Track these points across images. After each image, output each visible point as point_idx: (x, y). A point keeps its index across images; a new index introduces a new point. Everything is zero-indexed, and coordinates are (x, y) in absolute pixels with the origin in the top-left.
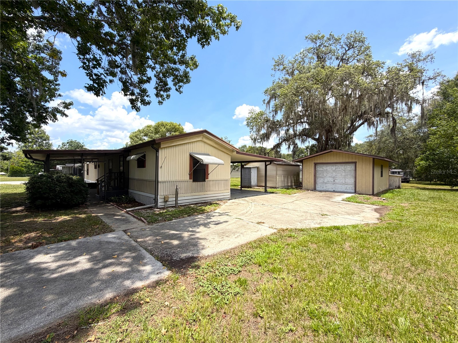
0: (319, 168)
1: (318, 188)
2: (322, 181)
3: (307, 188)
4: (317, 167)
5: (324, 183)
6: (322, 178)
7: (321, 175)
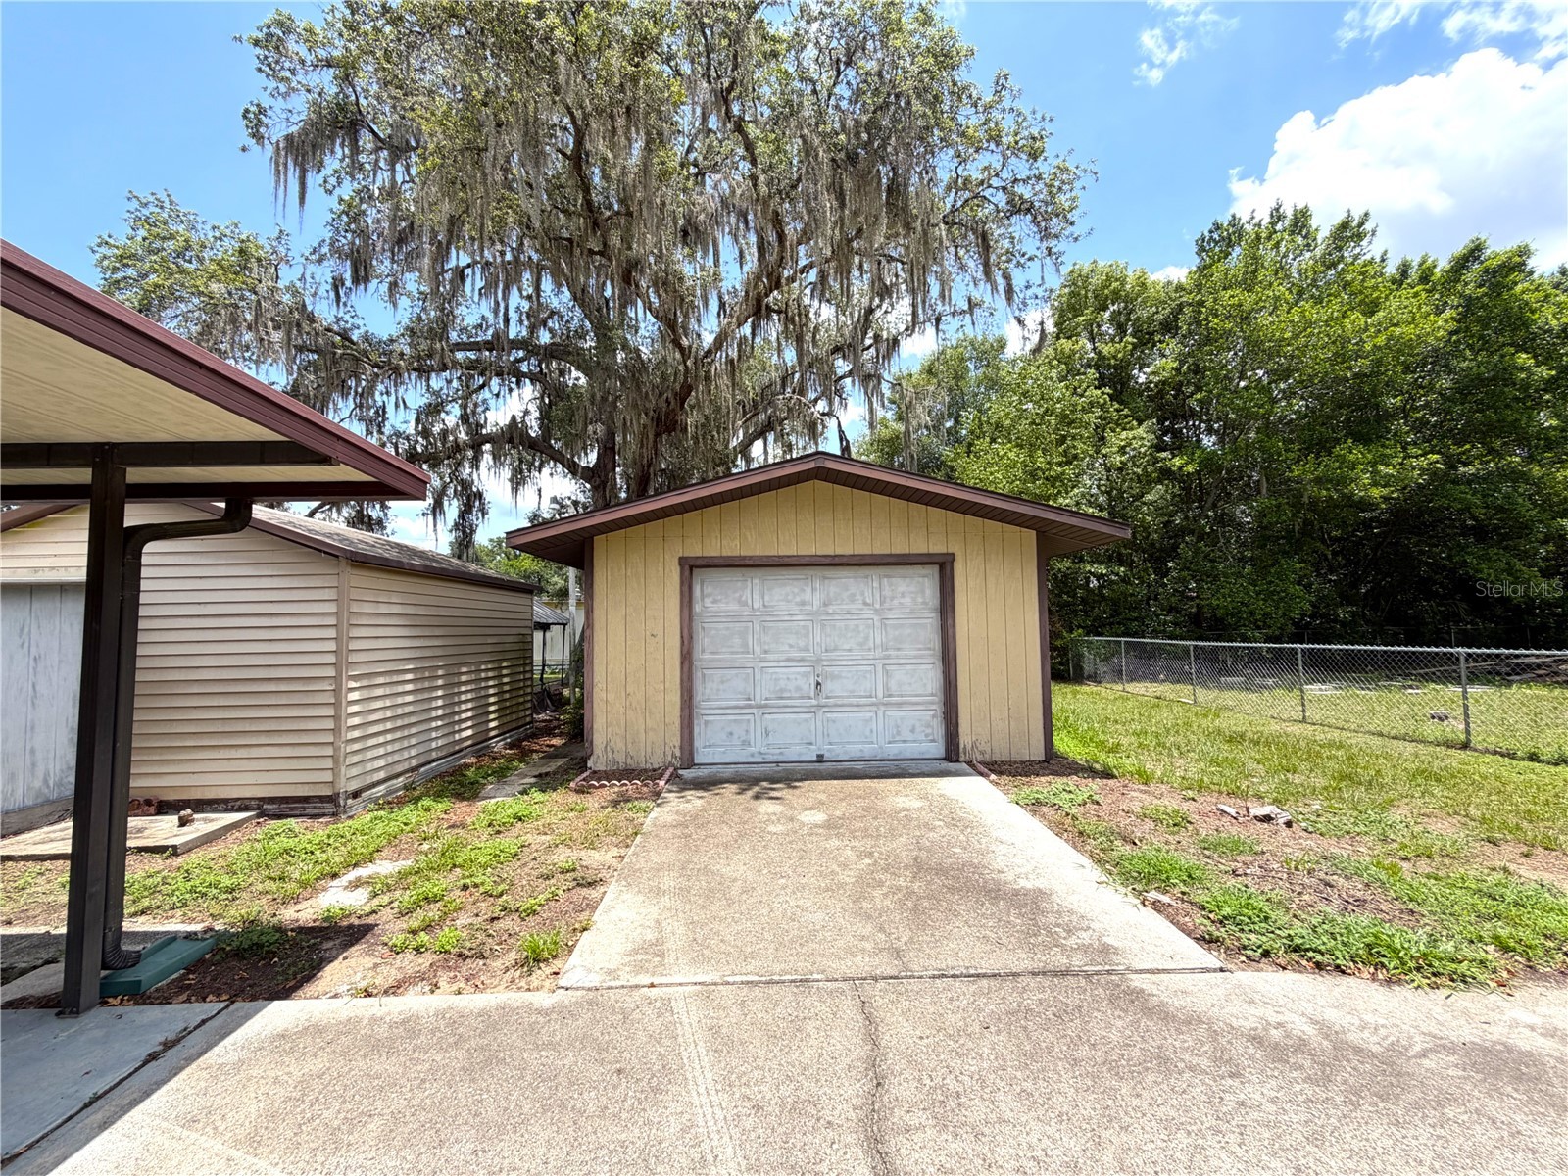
0: (718, 598)
1: (710, 746)
2: (740, 693)
3: (629, 761)
4: (702, 591)
5: (749, 706)
6: (741, 671)
7: (732, 653)
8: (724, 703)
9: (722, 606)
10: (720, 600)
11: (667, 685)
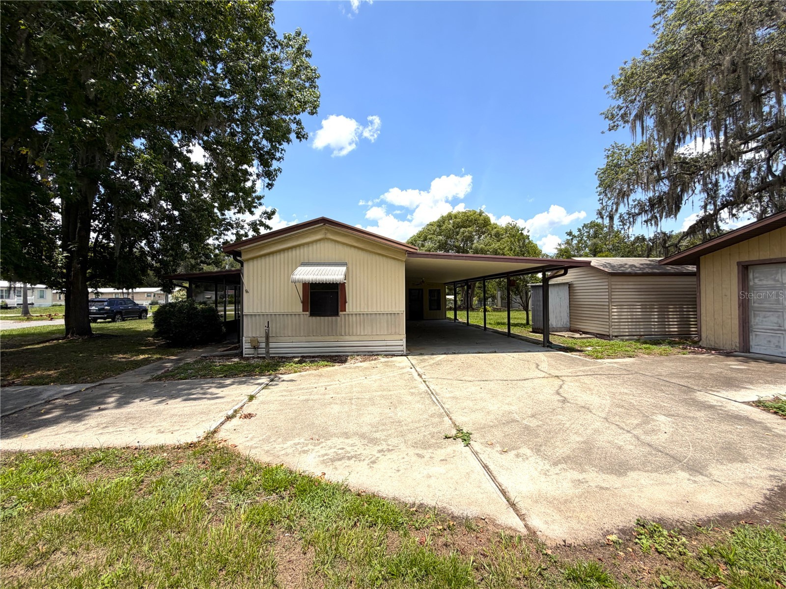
1: (758, 345)
2: (775, 323)
3: (716, 345)
4: (753, 275)
5: (781, 330)
6: (776, 313)
7: (770, 304)
8: (766, 327)
9: (765, 282)
10: (763, 280)
11: (733, 316)
